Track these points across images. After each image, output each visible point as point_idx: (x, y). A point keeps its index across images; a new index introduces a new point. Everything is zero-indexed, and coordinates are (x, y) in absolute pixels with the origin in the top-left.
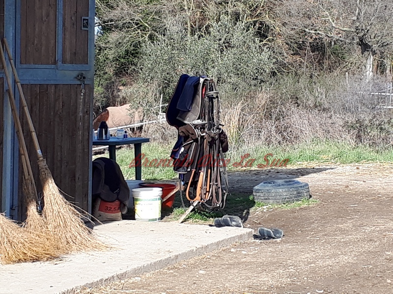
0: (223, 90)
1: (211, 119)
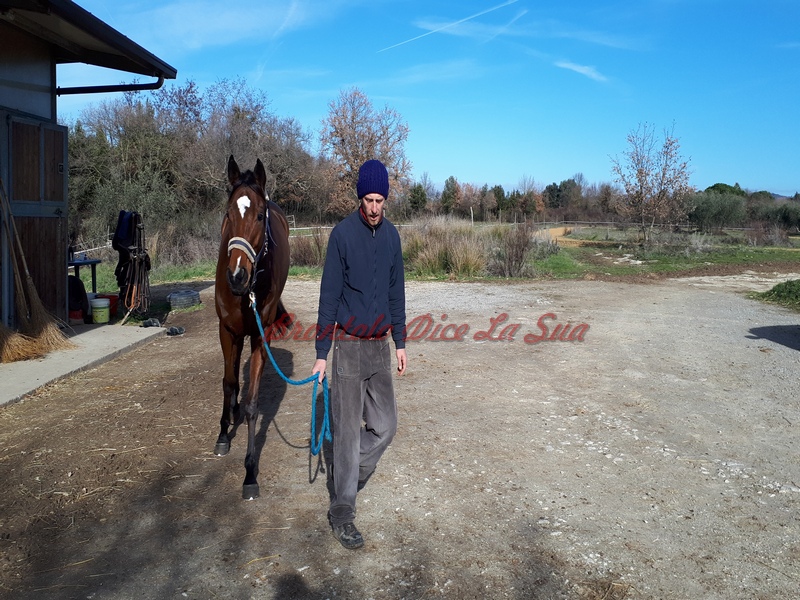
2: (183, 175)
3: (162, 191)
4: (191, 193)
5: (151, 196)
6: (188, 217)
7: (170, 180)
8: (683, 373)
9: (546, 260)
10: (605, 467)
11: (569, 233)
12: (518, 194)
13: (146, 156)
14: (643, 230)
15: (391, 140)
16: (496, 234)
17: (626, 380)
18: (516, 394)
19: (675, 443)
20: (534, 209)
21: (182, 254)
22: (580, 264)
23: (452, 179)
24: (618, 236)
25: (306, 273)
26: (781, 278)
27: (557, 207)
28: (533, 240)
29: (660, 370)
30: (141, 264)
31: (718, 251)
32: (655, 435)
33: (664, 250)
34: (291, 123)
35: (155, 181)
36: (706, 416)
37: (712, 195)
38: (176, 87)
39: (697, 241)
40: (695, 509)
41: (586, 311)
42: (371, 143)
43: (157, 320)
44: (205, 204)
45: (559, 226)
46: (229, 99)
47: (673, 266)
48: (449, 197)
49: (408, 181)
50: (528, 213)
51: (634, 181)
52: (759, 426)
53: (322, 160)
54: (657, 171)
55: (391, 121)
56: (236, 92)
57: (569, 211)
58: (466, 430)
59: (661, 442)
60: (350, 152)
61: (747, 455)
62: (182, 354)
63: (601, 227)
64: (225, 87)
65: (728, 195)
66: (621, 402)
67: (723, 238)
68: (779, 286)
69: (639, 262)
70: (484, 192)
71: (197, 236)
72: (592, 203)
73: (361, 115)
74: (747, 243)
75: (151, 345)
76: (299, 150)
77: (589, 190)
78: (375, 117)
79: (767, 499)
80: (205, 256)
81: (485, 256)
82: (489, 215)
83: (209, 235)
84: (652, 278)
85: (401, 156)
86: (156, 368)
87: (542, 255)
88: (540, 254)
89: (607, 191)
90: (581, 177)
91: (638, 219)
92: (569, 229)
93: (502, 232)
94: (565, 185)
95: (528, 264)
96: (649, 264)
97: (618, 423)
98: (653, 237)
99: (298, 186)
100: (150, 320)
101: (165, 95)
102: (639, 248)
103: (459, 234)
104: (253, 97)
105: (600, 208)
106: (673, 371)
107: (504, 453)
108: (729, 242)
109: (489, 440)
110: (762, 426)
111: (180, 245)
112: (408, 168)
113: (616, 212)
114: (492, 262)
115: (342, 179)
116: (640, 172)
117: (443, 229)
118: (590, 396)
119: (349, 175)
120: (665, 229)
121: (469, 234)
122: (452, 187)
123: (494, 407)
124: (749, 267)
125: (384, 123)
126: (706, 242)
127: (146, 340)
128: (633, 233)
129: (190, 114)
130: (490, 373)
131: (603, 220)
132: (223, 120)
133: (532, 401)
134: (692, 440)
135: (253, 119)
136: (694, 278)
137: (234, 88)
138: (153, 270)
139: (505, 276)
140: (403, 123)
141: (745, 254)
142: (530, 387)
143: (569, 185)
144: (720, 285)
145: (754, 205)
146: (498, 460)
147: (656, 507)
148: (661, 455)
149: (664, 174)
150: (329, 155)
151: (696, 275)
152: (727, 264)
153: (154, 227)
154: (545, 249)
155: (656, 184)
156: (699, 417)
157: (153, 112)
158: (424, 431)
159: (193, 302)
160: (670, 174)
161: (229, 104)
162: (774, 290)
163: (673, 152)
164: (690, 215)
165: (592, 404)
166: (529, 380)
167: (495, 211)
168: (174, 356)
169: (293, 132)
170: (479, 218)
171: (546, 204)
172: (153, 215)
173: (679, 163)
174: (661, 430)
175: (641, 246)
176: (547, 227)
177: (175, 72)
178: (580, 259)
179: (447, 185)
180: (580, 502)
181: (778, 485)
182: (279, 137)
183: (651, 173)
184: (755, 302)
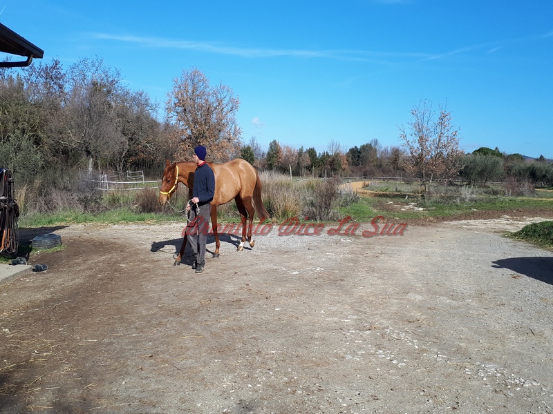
0: (16, 178)
1: (10, 196)
2: (48, 137)
3: (30, 150)
4: (56, 153)
5: (20, 155)
6: (52, 172)
7: (37, 142)
8: (453, 295)
9: (349, 207)
10: (391, 371)
11: (367, 186)
12: (328, 155)
13: (17, 122)
14: (424, 184)
15: (225, 110)
16: (310, 187)
17: (410, 301)
18: (323, 314)
19: (446, 350)
20: (340, 167)
21: (46, 204)
22: (375, 211)
23: (275, 142)
24: (405, 189)
25: (152, 218)
26: (529, 221)
27: (358, 165)
28: (339, 192)
29: (436, 293)
30: (10, 212)
31: (482, 200)
32: (431, 344)
33: (440, 200)
34: (141, 95)
35: (24, 142)
36: (470, 329)
37: (478, 156)
38: (43, 64)
39: (466, 192)
40: (460, 401)
41: (378, 247)
42: (208, 112)
43: (24, 259)
44: (67, 162)
45: (359, 180)
46: (89, 74)
47: (447, 212)
48: (273, 157)
49: (239, 143)
50: (335, 170)
51: (416, 145)
52: (510, 336)
53: (167, 125)
54: (434, 137)
55: (225, 94)
56: (94, 68)
57: (368, 168)
58: (283, 344)
59: (435, 350)
60: (191, 119)
61: (501, 358)
62: (45, 286)
63: (392, 181)
64: (86, 65)
65: (489, 156)
66: (405, 319)
67: (486, 190)
68: (526, 227)
69: (421, 209)
70: (300, 153)
71: (60, 189)
72: (386, 162)
73: (200, 89)
74: (504, 194)
75: (18, 280)
76: (147, 117)
77: (383, 152)
78: (211, 92)
79: (515, 392)
80: (67, 205)
81: (301, 203)
82: (304, 171)
83: (70, 188)
84: (431, 221)
85: (233, 123)
86: (23, 299)
87: (346, 203)
88: (344, 202)
89: (396, 153)
90: (376, 142)
91: (420, 175)
92: (367, 183)
93: (315, 185)
94: (363, 147)
95: (335, 210)
96: (429, 210)
97: (402, 335)
98: (432, 189)
99: (146, 147)
100: (18, 258)
101: (34, 70)
102: (422, 198)
103: (280, 186)
104: (109, 74)
105: (392, 166)
106: (446, 294)
107: (312, 362)
108: (490, 193)
109: (301, 351)
110: (513, 335)
111: (45, 196)
112: (239, 133)
113: (403, 170)
114: (306, 209)
115: (183, 141)
116: (421, 138)
117: (267, 181)
118: (381, 315)
119: (190, 137)
120: (441, 183)
121: (288, 186)
122: (275, 149)
123: (306, 325)
124: (505, 212)
125: (219, 96)
126: (472, 193)
127: (13, 276)
128: (416, 186)
129: (55, 87)
130: (303, 298)
131: (394, 175)
132: (84, 92)
133: (335, 319)
134: (459, 348)
135: (109, 92)
136: (463, 222)
137: (93, 66)
138: (21, 217)
139: (316, 220)
140: (234, 96)
141: (502, 202)
142: (334, 309)
143: (367, 148)
144: (483, 227)
145: (509, 164)
146: (308, 367)
147: (430, 401)
148: (435, 360)
149: (439, 140)
150: (173, 121)
151: (465, 219)
152: (488, 210)
153: (23, 180)
154: (348, 199)
155: (433, 148)
156: (465, 330)
157: (23, 85)
158: (249, 346)
159: (56, 244)
160: (444, 140)
161: (89, 79)
162: (523, 230)
163: (446, 123)
164: (461, 172)
165: (382, 321)
166: (334, 303)
167: (309, 168)
168: (38, 289)
169: (143, 103)
170: (296, 173)
171: (349, 163)
172: (22, 171)
173: (451, 131)
174: (435, 340)
175: (422, 196)
176: (350, 181)
177: (42, 52)
178: (375, 206)
179: (271, 147)
180: (371, 399)
181: (523, 380)
182: (131, 107)
183: (430, 139)
184: (509, 240)
